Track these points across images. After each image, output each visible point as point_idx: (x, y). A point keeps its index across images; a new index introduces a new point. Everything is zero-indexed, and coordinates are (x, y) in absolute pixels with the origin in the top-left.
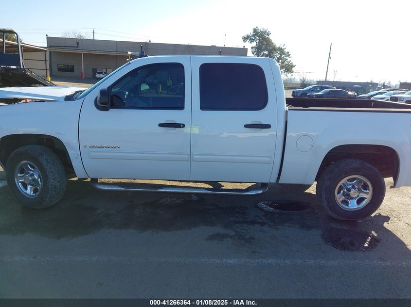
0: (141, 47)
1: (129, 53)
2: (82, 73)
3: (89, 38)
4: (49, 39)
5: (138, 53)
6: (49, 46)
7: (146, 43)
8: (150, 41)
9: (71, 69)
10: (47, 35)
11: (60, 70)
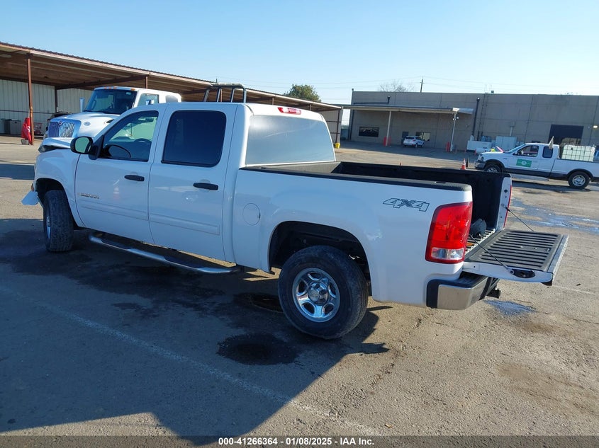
0: (478, 101)
1: (456, 110)
2: (385, 138)
3: (412, 91)
4: (355, 95)
5: (472, 110)
6: (354, 103)
7: (486, 95)
8: (492, 92)
9: (374, 134)
10: (353, 90)
11: (361, 133)
